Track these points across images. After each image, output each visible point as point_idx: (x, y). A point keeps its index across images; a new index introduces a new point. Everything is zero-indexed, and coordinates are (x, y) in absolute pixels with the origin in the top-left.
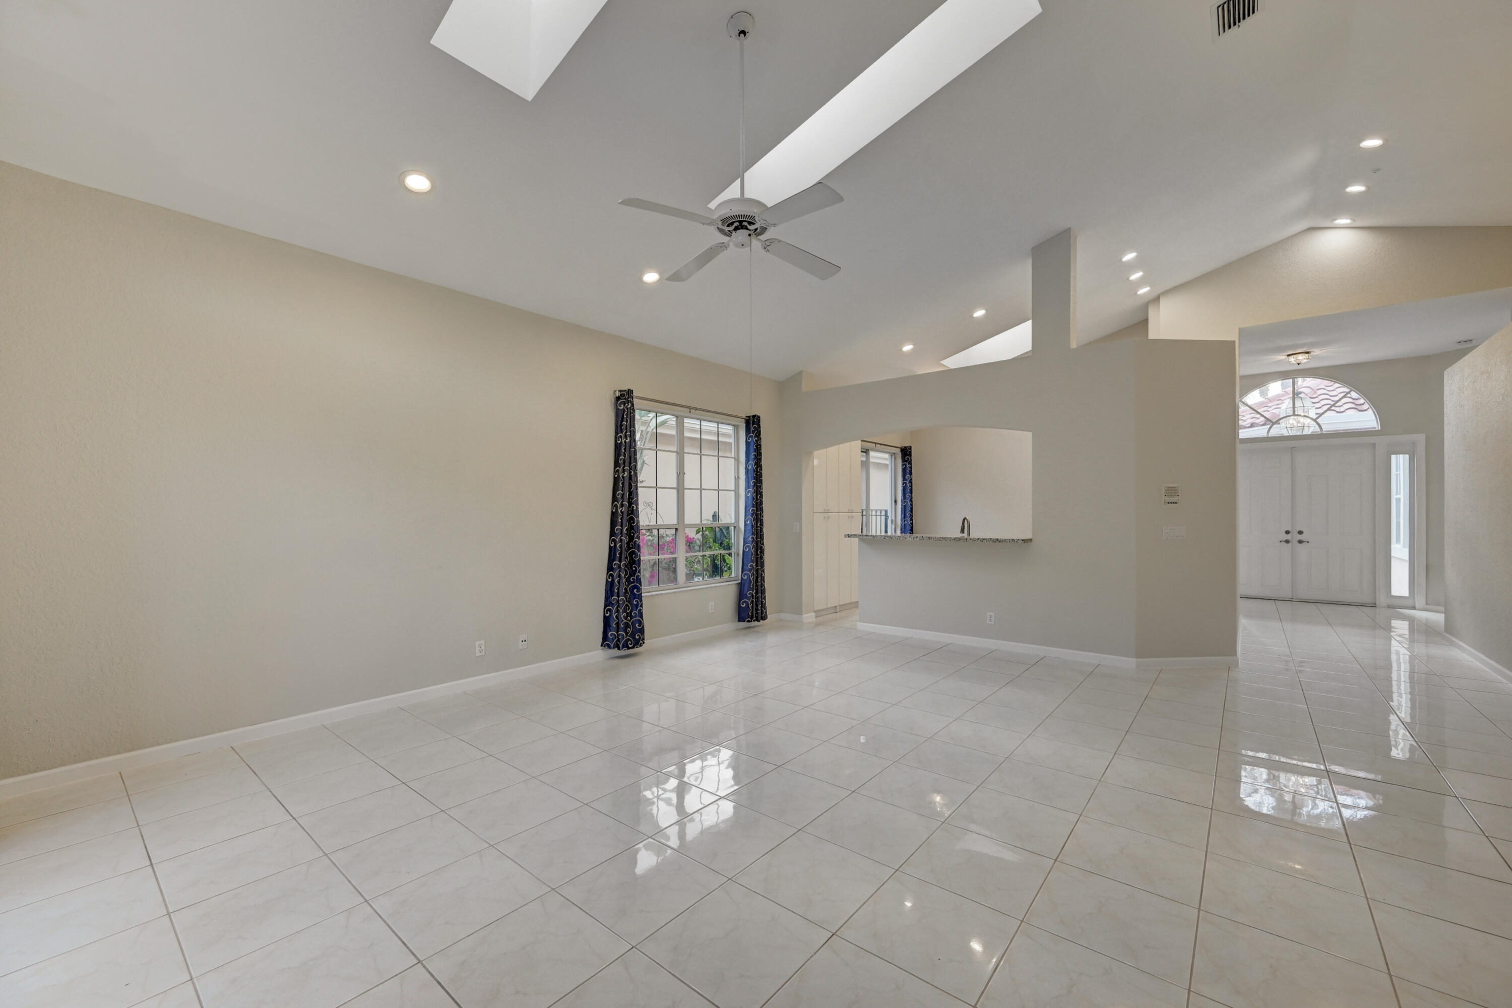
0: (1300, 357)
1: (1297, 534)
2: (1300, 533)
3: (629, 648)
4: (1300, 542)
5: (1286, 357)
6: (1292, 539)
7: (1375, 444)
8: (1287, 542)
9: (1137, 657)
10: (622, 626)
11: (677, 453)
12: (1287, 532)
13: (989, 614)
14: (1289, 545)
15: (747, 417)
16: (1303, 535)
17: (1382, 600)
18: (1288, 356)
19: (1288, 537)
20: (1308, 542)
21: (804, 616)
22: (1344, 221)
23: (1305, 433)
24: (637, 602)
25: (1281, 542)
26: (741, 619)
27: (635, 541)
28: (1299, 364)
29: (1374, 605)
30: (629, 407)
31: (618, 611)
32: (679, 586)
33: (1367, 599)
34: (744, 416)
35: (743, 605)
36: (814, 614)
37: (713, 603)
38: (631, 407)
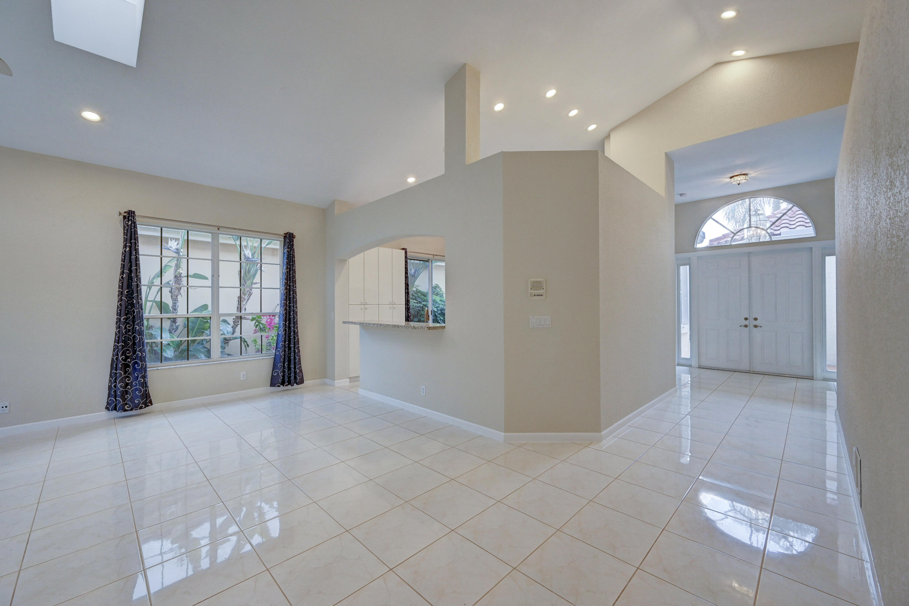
0: (738, 178)
1: (753, 320)
2: (756, 319)
3: (126, 410)
4: (756, 326)
5: (729, 180)
6: (749, 324)
7: (812, 248)
8: (746, 326)
9: (505, 431)
10: (119, 394)
11: (212, 260)
12: (746, 319)
13: (422, 387)
14: (748, 328)
15: (284, 234)
16: (758, 320)
17: (818, 373)
18: (731, 178)
19: (747, 322)
20: (761, 327)
21: (335, 381)
22: (739, 53)
23: (762, 240)
24: (138, 374)
25: (740, 326)
26: (272, 384)
27: (136, 327)
28: (739, 184)
29: (811, 378)
30: (129, 224)
31: (116, 382)
32: (213, 360)
33: (805, 372)
34: (282, 233)
35: (275, 374)
36: (348, 379)
37: (245, 373)
38: (131, 224)
